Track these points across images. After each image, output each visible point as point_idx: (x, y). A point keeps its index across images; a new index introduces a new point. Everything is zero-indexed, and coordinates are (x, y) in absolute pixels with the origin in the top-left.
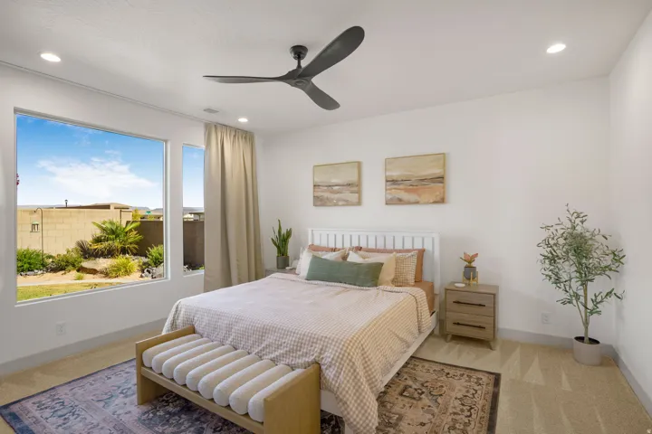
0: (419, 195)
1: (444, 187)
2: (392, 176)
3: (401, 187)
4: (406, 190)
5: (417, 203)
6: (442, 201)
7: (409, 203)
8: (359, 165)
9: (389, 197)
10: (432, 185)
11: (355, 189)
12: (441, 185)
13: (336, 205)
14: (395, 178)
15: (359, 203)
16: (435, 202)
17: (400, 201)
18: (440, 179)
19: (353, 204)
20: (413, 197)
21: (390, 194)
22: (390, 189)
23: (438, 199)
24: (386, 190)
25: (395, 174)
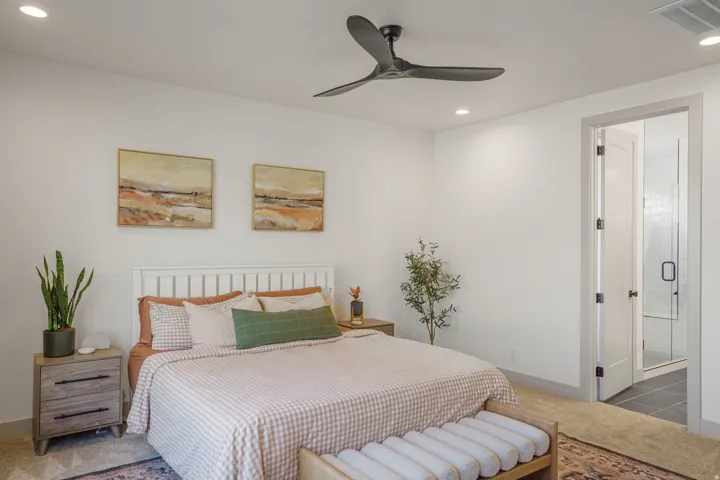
0: (297, 220)
1: (322, 212)
2: (264, 190)
3: (275, 206)
4: (282, 212)
5: (294, 229)
6: (320, 228)
7: (285, 229)
8: (211, 165)
9: (259, 219)
10: (311, 208)
11: (207, 201)
12: (320, 209)
13: (170, 225)
14: (267, 195)
15: (210, 225)
16: (313, 230)
17: (273, 226)
18: (318, 202)
19: (202, 226)
20: (288, 221)
21: (258, 214)
22: (260, 208)
23: (317, 226)
24: (255, 208)
25: (269, 187)
